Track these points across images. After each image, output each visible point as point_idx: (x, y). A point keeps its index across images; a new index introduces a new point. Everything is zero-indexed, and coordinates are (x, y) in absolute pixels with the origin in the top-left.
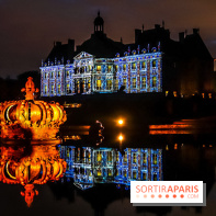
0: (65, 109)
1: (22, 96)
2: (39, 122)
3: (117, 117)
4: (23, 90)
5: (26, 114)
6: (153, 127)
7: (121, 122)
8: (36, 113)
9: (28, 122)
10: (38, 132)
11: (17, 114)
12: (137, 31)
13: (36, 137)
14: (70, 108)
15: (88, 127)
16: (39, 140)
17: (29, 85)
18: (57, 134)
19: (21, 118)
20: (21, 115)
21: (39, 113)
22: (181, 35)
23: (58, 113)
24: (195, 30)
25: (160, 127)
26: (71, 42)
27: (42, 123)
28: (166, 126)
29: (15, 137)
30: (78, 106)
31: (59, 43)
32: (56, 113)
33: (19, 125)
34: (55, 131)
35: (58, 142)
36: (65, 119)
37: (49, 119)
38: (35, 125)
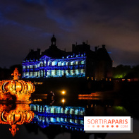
0: (34, 85)
1: (12, 78)
2: (20, 92)
3: (62, 90)
4: (12, 74)
5: (14, 87)
6: (80, 95)
7: (63, 92)
8: (19, 87)
9: (14, 92)
10: (20, 97)
11: (9, 87)
13: (18, 99)
14: (37, 85)
15: (46, 95)
16: (20, 101)
17: (16, 72)
18: (30, 98)
19: (11, 89)
20: (11, 88)
21: (20, 87)
22: (96, 48)
23: (30, 87)
24: (104, 46)
25: (84, 95)
26: (39, 50)
27: (22, 92)
28: (87, 95)
29: (7, 99)
30: (41, 83)
31: (32, 50)
32: (29, 87)
33: (9, 93)
35: (30, 102)
36: (34, 90)
37: (25, 90)
38: (18, 93)
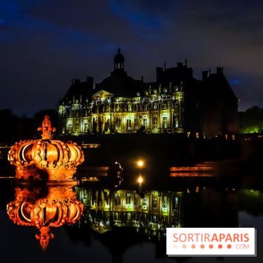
0: (83, 149)
1: (38, 135)
2: (55, 163)
3: (137, 158)
4: (39, 129)
5: (42, 153)
7: (140, 163)
8: (52, 153)
9: (44, 163)
10: (55, 173)
11: (33, 154)
12: (159, 70)
13: (52, 178)
14: (88, 149)
15: (107, 168)
16: (56, 182)
17: (46, 124)
18: (74, 175)
19: (37, 159)
20: (37, 156)
21: (56, 153)
23: (75, 153)
24: (220, 70)
25: (181, 169)
26: (90, 80)
27: (59, 164)
28: (187, 169)
29: (31, 178)
30: (96, 146)
31: (77, 81)
32: (73, 154)
33: (34, 166)
34: (73, 172)
35: (75, 183)
36: (83, 160)
37: (66, 159)
38: (51, 166)
